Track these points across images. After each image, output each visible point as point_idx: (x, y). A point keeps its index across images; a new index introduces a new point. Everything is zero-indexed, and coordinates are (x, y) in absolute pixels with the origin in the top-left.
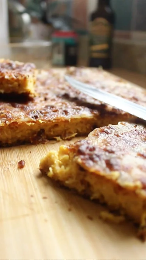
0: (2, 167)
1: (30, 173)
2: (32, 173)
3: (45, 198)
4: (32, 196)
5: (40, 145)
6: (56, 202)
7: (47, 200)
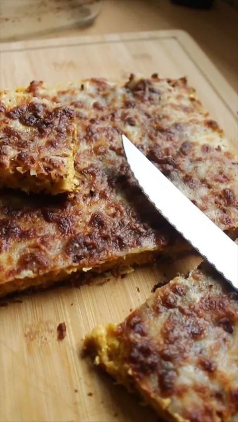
0: (38, 335)
1: (72, 348)
2: (75, 348)
3: (90, 394)
4: (76, 391)
5: (84, 287)
6: (102, 402)
7: (92, 398)
